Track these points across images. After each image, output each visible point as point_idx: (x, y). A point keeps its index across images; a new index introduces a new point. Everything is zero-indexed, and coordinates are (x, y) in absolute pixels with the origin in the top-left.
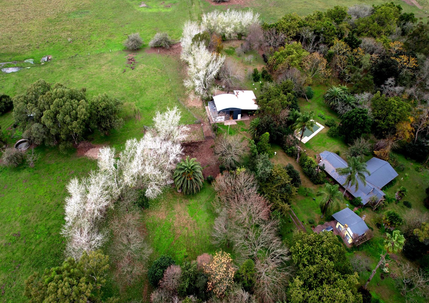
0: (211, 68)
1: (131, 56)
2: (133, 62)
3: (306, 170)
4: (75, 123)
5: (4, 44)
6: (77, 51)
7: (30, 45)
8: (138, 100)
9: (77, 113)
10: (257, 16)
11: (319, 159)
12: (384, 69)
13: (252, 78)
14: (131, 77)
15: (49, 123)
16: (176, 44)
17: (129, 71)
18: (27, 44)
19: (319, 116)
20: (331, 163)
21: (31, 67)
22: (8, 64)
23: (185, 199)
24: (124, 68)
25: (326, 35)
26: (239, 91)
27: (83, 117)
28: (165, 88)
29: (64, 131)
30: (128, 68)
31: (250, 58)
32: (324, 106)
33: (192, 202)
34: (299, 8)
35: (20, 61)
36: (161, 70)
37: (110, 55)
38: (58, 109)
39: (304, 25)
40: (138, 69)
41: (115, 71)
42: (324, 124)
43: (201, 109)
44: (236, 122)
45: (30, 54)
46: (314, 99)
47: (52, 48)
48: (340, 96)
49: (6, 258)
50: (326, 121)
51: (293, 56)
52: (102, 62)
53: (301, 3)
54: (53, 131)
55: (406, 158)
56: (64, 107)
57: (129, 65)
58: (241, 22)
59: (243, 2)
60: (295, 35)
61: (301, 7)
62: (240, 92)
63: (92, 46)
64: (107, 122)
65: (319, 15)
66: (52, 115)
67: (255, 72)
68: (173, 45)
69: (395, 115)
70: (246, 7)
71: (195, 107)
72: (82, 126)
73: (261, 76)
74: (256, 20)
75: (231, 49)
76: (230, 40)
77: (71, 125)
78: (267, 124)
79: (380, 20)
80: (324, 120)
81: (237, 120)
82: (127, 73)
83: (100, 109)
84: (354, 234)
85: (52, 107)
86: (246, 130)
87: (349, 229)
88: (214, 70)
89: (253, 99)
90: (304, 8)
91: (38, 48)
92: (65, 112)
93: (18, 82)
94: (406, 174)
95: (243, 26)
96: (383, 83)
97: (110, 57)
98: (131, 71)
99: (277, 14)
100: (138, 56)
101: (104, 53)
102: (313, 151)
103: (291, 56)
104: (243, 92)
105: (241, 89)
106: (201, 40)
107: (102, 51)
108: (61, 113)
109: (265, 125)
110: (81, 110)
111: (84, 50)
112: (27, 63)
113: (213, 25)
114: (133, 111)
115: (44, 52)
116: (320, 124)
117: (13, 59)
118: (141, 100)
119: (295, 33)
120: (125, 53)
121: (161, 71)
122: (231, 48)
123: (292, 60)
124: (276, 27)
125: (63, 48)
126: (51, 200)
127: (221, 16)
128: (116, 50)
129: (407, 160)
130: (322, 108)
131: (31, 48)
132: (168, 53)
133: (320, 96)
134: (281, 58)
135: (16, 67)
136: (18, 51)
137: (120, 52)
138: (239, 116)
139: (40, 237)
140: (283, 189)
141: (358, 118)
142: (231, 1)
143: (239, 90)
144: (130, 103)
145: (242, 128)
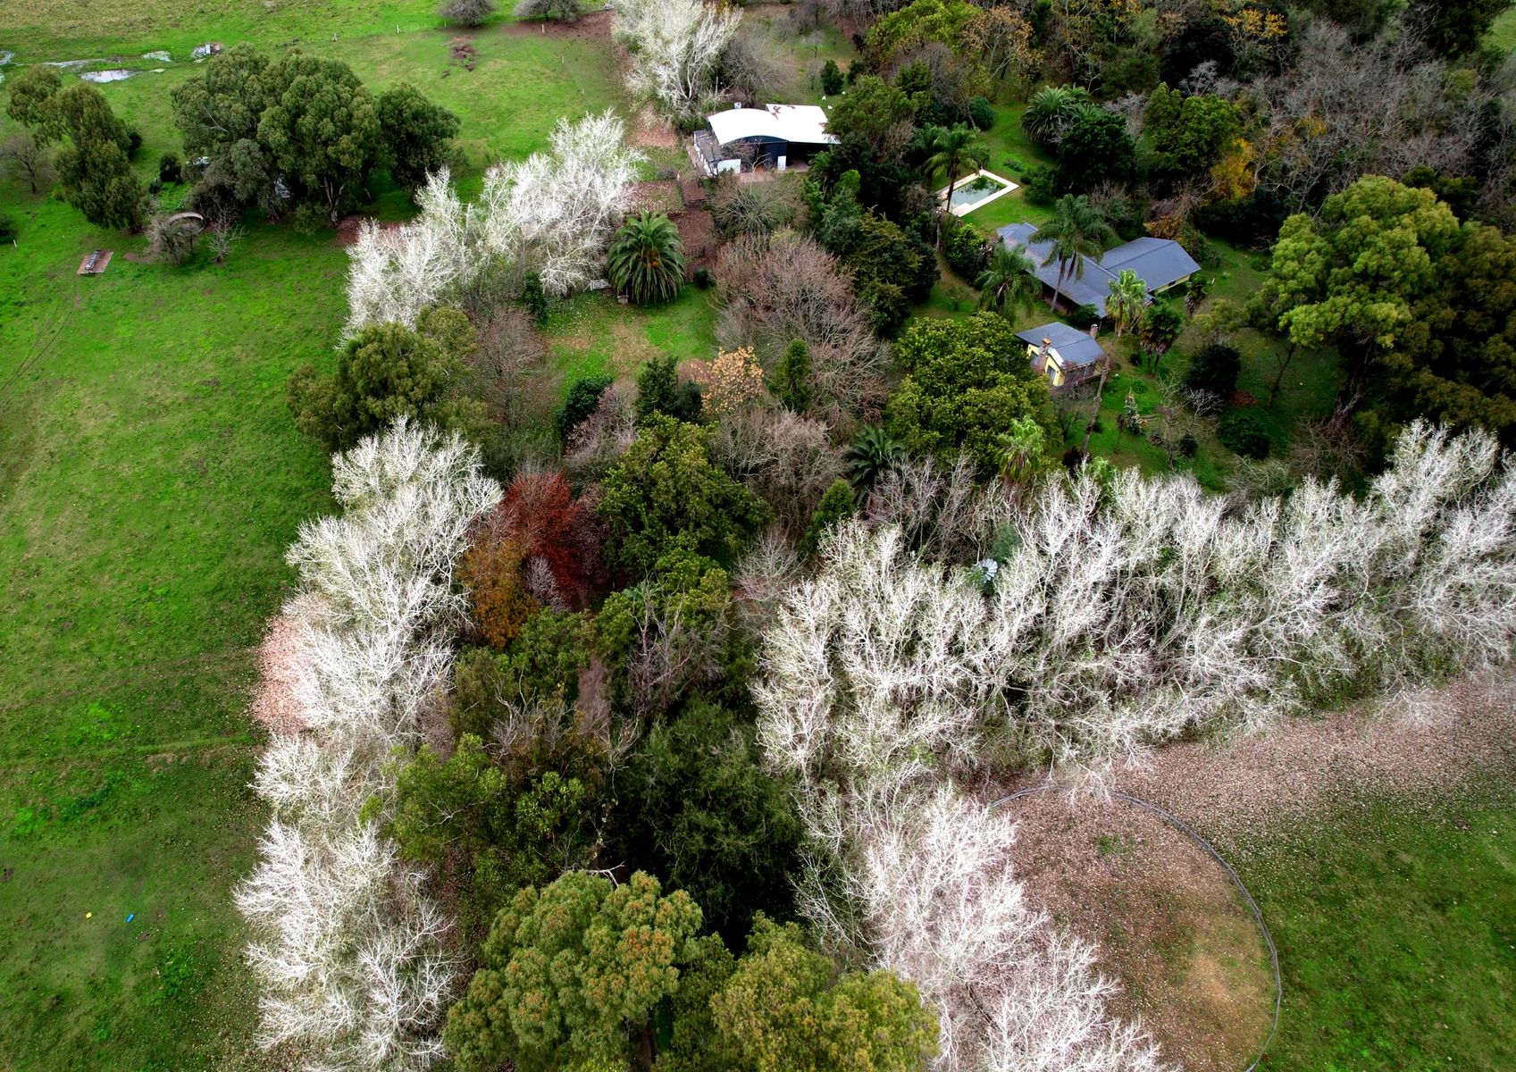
0: (701, 38)
1: (461, 40)
2: (469, 55)
3: (956, 255)
4: (345, 140)
5: (69, 18)
6: (297, 33)
7: (148, 20)
8: (492, 134)
9: (350, 116)
12: (1192, 45)
13: (819, 84)
14: (465, 87)
15: (277, 137)
16: (595, 14)
17: (460, 75)
18: (140, 18)
19: (1006, 167)
21: (167, 69)
22: (95, 64)
23: (639, 315)
24: (447, 68)
26: (781, 106)
27: (366, 123)
28: (569, 109)
29: (314, 163)
30: (455, 69)
31: (816, 40)
32: (1022, 146)
33: (658, 320)
35: (130, 56)
36: (554, 71)
37: (397, 39)
38: (302, 102)
40: (484, 69)
41: (419, 76)
42: (1019, 180)
43: (675, 153)
44: (772, 176)
45: (153, 40)
46: (994, 130)
47: (217, 26)
48: (1064, 109)
49: (195, 421)
50: (1025, 174)
51: (937, 16)
52: (377, 55)
54: (287, 162)
55: (1233, 246)
56: (318, 95)
57: (457, 61)
62: (784, 109)
63: (339, 20)
64: (422, 154)
66: (286, 117)
67: (830, 70)
68: (587, 15)
69: (1198, 131)
71: (656, 148)
72: (361, 151)
73: (845, 79)
76: (758, 4)
77: (336, 144)
78: (854, 152)
80: (1019, 173)
81: (773, 172)
82: (453, 81)
83: (407, 114)
84: (1066, 363)
85: (286, 96)
87: (1053, 352)
88: (711, 41)
89: (819, 124)
91: (177, 26)
92: (321, 110)
93: (135, 100)
94: (1225, 273)
96: (1186, 73)
97: (398, 44)
98: (465, 74)
100: (481, 42)
101: (378, 35)
105: (787, 103)
107: (373, 32)
108: (312, 111)
110: (363, 107)
111: (318, 30)
112: (152, 60)
114: (482, 156)
115: (197, 35)
116: (1009, 179)
117: (106, 51)
118: (502, 135)
120: (444, 35)
121: (553, 75)
123: (932, 28)
125: (252, 26)
126: (287, 323)
128: (415, 28)
129: (1235, 249)
131: (156, 26)
132: (572, 34)
133: (1014, 125)
134: (902, 25)
135: (120, 69)
136: (117, 35)
137: (426, 33)
138: (782, 160)
139: (270, 386)
140: (886, 255)
141: (1097, 135)
143: (780, 103)
144: (470, 141)
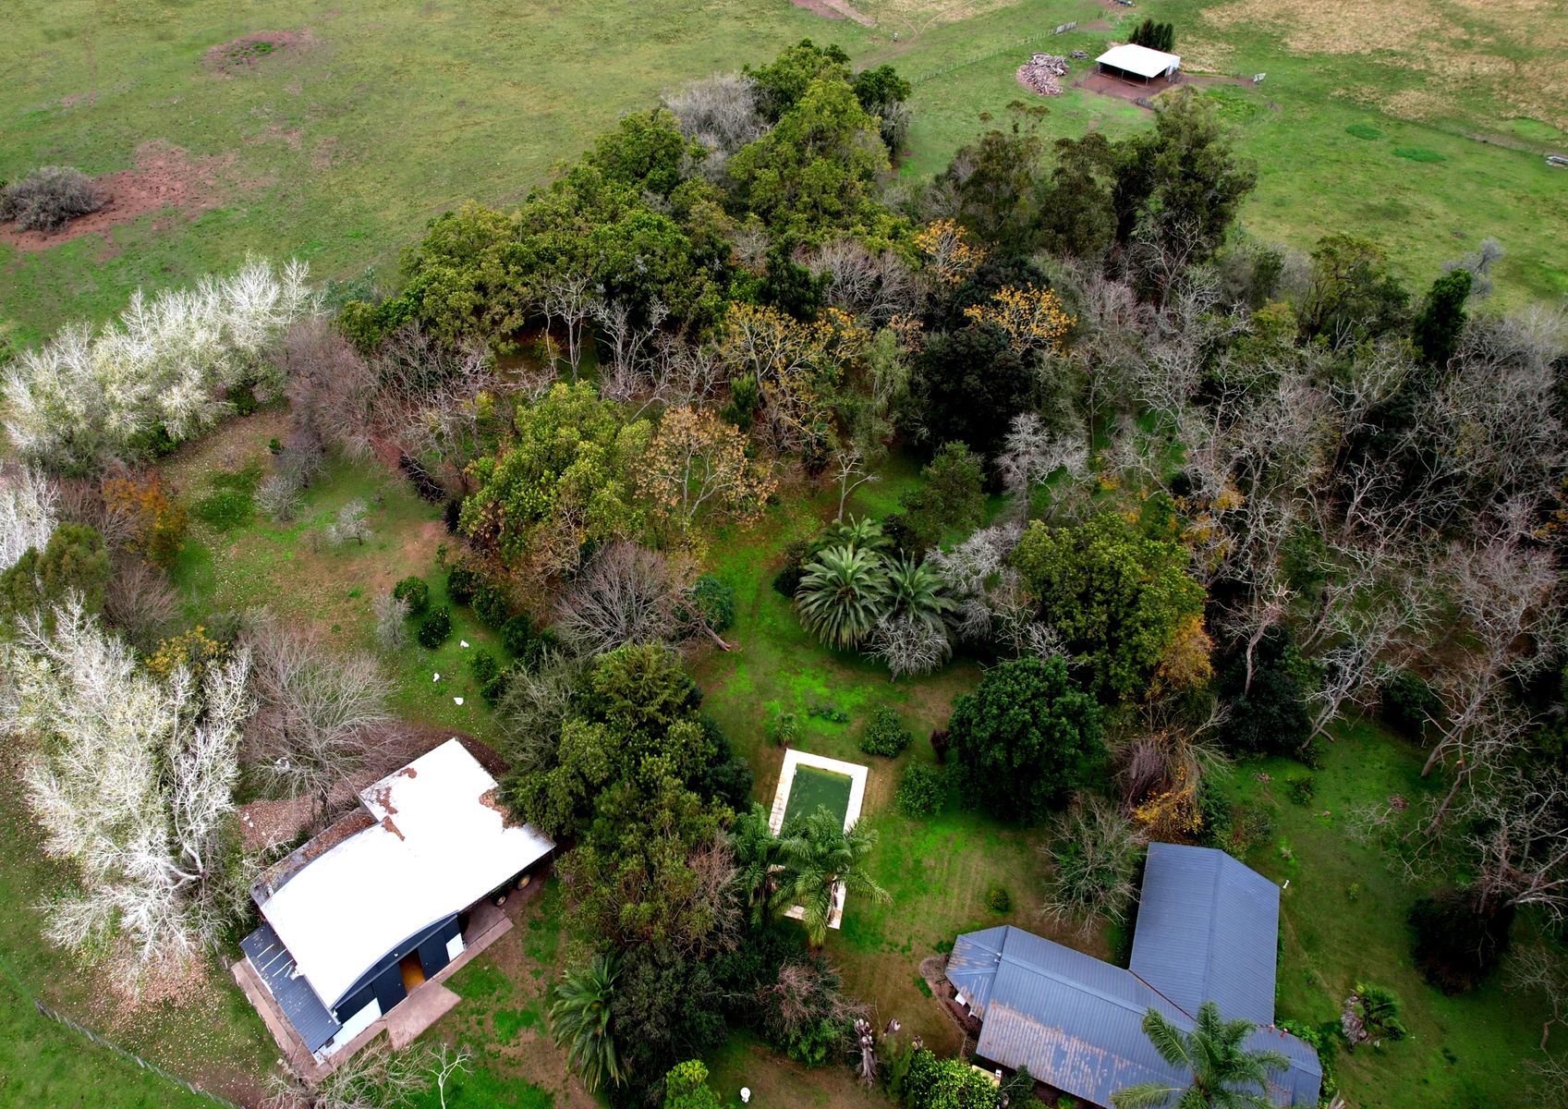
10: (296, 271)
11: (946, 991)
13: (408, 631)
19: (812, 715)
20: (1025, 1012)
25: (661, 282)
26: (391, 781)
31: (348, 516)
32: (803, 643)
34: (446, 139)
39: (537, 254)
42: (857, 753)
43: (217, 999)
44: (450, 983)
46: (742, 619)
48: (871, 588)
50: (857, 723)
51: (583, 465)
53: (446, 113)
58: (226, 337)
59: (178, 185)
60: (521, 322)
61: (454, 134)
62: (397, 784)
65: (581, 186)
67: (415, 594)
70: (206, 211)
71: (170, 1003)
73: (449, 606)
74: (296, 292)
75: (226, 490)
76: (199, 436)
79: (820, 140)
80: (844, 727)
81: (448, 970)
86: (528, 1019)
89: (484, 799)
90: (469, 133)
94: (1283, 850)
95: (244, 350)
96: (1000, 446)
99: (367, 202)
102: (897, 956)
103: (569, 472)
104: (412, 774)
105: (391, 762)
106: (56, 593)
109: (659, 1026)
113: (76, 407)
116: (841, 756)
119: (517, 312)
122: (220, 481)
123: (586, 491)
124: (415, 313)
127: (111, 342)
130: (801, 654)
133: (759, 592)
134: (526, 495)
138: (455, 944)
142: (118, 201)
143: (385, 771)
145: (501, 1016)
